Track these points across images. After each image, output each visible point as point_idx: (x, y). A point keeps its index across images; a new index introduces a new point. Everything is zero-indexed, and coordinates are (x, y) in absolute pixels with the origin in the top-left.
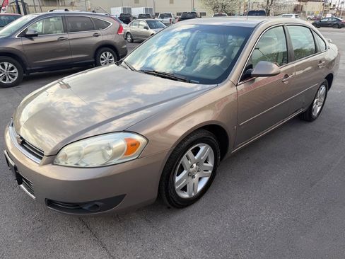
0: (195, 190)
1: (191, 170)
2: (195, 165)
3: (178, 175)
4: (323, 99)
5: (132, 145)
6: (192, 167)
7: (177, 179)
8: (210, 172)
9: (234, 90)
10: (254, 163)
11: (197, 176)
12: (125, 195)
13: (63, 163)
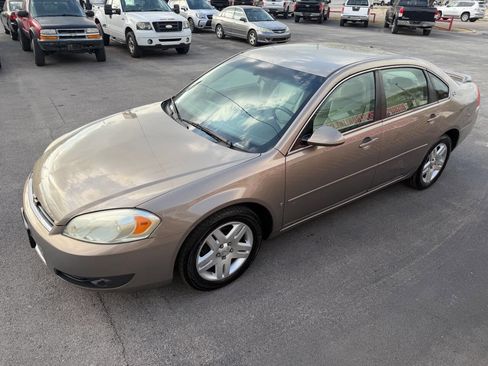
0: (226, 271)
1: (220, 250)
2: (225, 245)
3: (201, 256)
4: (442, 161)
5: (142, 224)
6: (221, 246)
7: (200, 260)
8: (248, 252)
9: (282, 161)
10: (317, 242)
11: (229, 256)
12: (133, 275)
13: (72, 235)
